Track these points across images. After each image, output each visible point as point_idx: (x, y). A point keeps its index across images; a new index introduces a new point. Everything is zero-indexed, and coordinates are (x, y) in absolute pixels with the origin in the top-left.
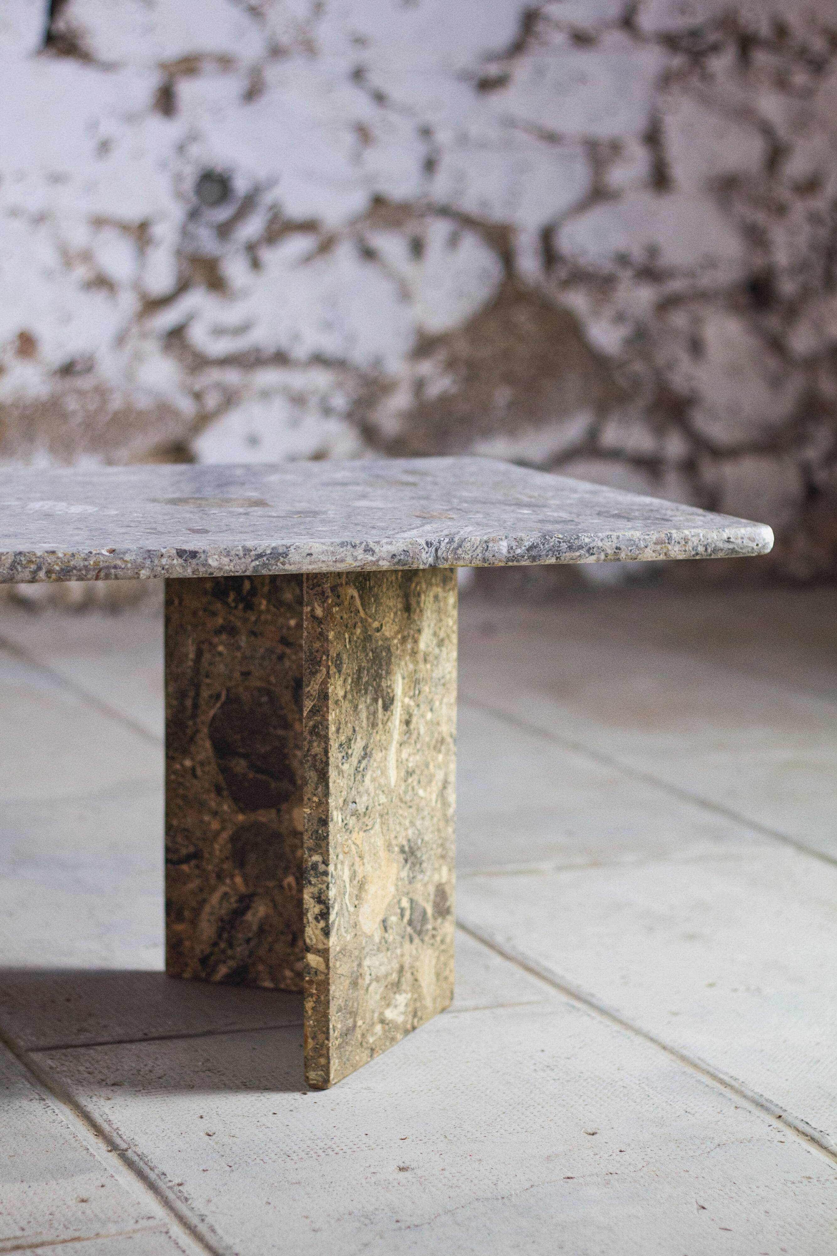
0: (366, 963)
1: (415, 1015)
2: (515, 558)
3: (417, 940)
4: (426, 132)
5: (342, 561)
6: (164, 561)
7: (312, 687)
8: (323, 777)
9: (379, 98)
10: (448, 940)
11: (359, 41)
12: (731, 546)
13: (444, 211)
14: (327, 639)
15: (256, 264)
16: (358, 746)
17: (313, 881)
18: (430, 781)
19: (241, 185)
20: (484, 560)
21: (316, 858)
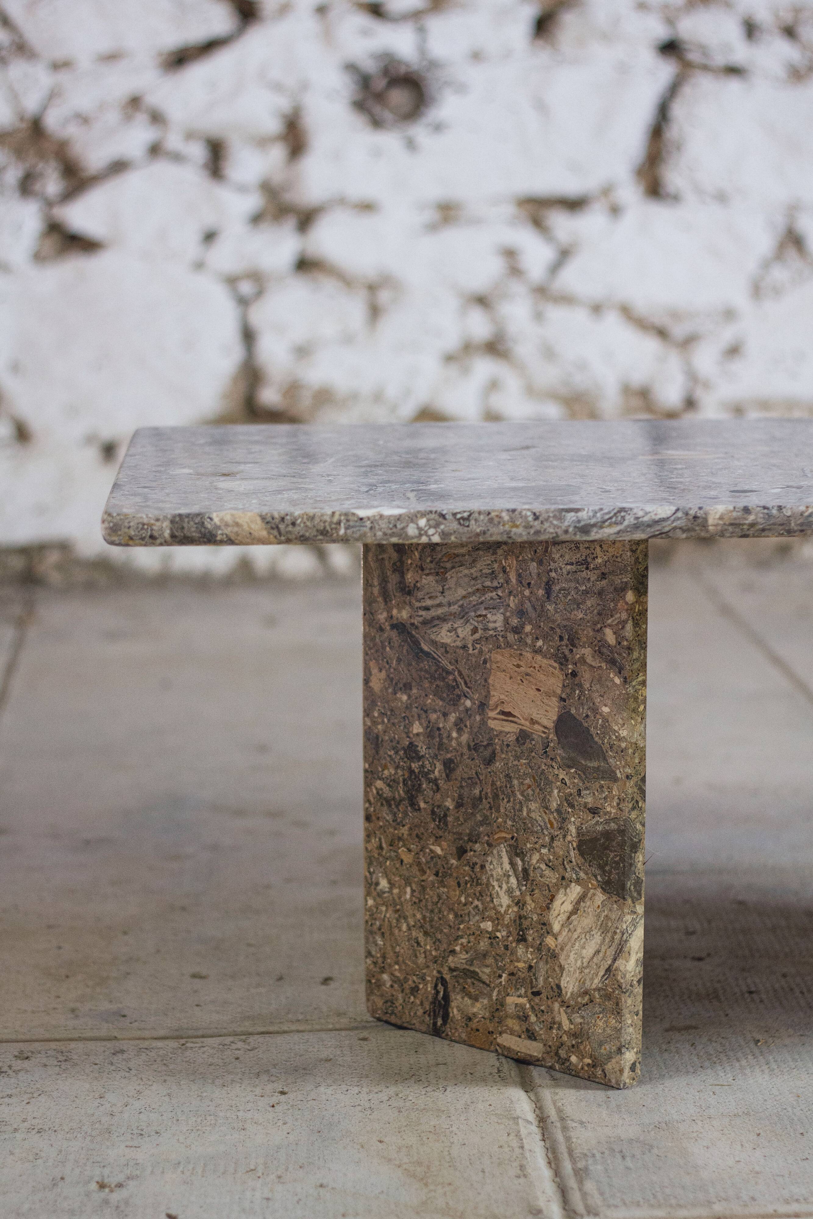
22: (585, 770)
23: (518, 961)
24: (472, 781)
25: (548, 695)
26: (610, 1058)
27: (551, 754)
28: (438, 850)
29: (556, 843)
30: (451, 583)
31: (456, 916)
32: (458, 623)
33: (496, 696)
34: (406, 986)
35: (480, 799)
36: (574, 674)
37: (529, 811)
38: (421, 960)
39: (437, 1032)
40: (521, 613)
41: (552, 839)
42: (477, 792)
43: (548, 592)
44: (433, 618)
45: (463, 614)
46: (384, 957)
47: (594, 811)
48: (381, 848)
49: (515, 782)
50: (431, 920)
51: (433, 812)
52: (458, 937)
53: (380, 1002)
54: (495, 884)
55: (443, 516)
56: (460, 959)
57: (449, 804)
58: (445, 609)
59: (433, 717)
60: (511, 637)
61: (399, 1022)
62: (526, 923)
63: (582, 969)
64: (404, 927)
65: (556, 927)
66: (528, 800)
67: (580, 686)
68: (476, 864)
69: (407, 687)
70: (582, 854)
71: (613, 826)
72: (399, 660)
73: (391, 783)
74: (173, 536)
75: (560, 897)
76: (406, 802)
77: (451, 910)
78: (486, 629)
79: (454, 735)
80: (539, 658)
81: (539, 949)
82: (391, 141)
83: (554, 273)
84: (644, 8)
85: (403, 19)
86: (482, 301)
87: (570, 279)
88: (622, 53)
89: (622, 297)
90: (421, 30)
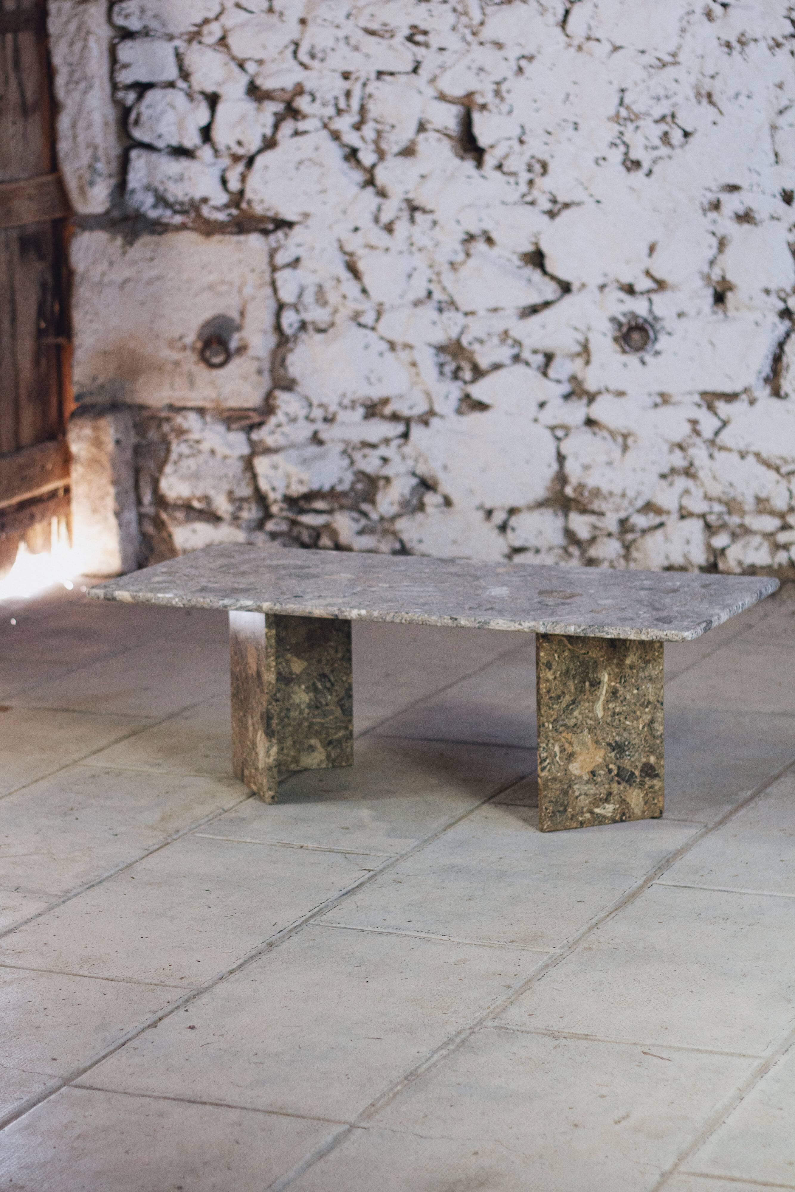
0: (576, 787)
1: (624, 814)
2: (577, 633)
3: (624, 784)
5: (510, 627)
6: (445, 621)
10: (657, 788)
12: (667, 638)
18: (637, 719)
20: (565, 632)
23: (253, 756)
24: (246, 690)
28: (242, 714)
31: (244, 739)
34: (238, 764)
35: (247, 697)
37: (254, 703)
38: (240, 754)
39: (242, 781)
41: (257, 713)
42: (246, 694)
48: (234, 712)
49: (252, 692)
50: (241, 740)
51: (241, 700)
52: (245, 747)
54: (249, 728)
56: (245, 755)
57: (243, 698)
61: (237, 779)
62: (254, 743)
63: (261, 761)
64: (237, 742)
65: (258, 745)
66: (253, 698)
68: (247, 720)
70: (260, 719)
73: (235, 688)
75: (258, 734)
76: (237, 696)
77: (243, 736)
81: (256, 753)
82: (632, 359)
83: (717, 433)
84: (767, 292)
85: (642, 293)
86: (681, 447)
87: (725, 438)
88: (757, 316)
89: (754, 448)
90: (650, 300)
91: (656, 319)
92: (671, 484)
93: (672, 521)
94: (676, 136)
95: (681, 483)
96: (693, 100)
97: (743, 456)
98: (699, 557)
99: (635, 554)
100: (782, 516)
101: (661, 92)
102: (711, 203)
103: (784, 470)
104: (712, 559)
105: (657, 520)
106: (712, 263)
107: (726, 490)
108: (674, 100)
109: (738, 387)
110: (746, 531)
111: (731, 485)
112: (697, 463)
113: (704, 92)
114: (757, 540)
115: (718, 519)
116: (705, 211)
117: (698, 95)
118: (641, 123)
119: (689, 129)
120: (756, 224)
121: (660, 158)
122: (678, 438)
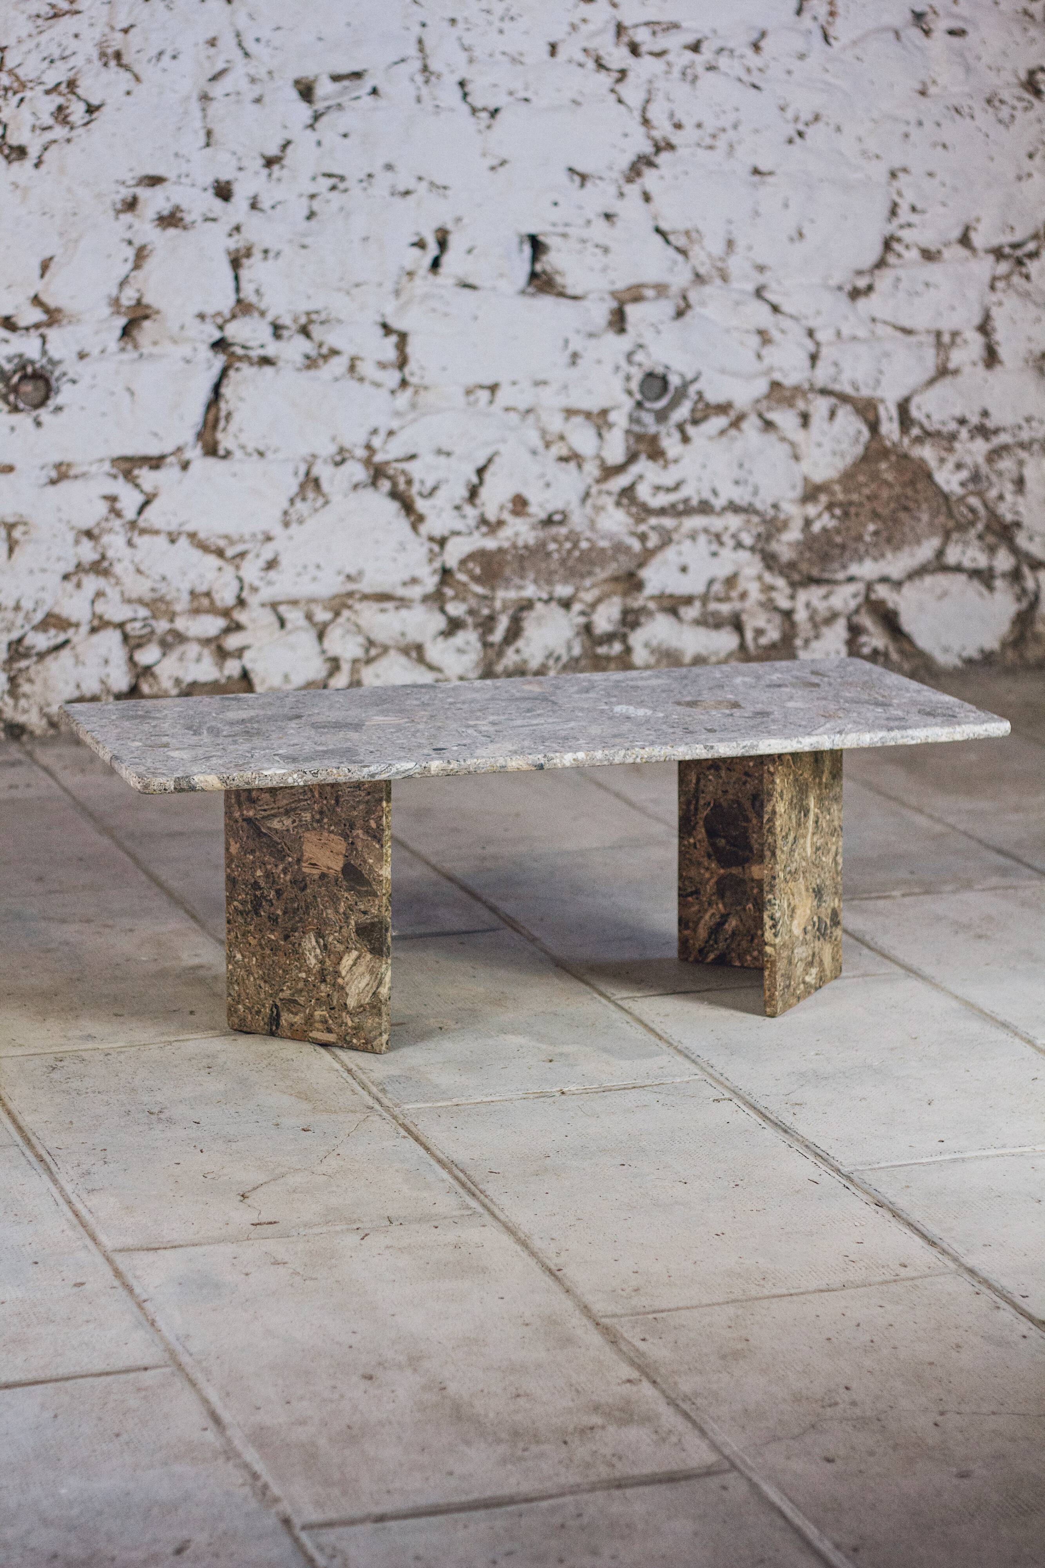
0: (796, 951)
1: (821, 980)
3: (822, 939)
4: (811, 333)
5: (786, 749)
6: (698, 751)
7: (768, 808)
8: (774, 854)
9: (775, 309)
10: (838, 939)
11: (761, 269)
13: (824, 392)
14: (775, 783)
15: (686, 439)
16: (791, 838)
17: (769, 908)
18: (828, 853)
19: (674, 381)
21: (770, 896)
22: (359, 892)
23: (321, 992)
24: (292, 900)
25: (338, 854)
26: (375, 1038)
27: (340, 884)
28: (273, 937)
29: (343, 930)
30: (280, 797)
31: (284, 971)
32: (284, 818)
33: (307, 855)
34: (253, 1011)
35: (298, 909)
36: (352, 843)
37: (327, 914)
38: (262, 996)
39: (272, 1034)
40: (321, 813)
41: (341, 928)
42: (296, 905)
43: (337, 801)
44: (269, 815)
45: (287, 813)
46: (239, 996)
47: (365, 913)
48: (237, 937)
49: (319, 899)
50: (269, 974)
51: (269, 917)
52: (285, 982)
53: (237, 1021)
54: (307, 953)
55: (305, 773)
56: (286, 994)
57: (279, 912)
58: (276, 811)
59: (269, 867)
60: (315, 825)
61: (249, 1030)
62: (325, 972)
63: (359, 994)
64: (252, 979)
65: (344, 973)
66: (326, 908)
67: (356, 849)
68: (295, 943)
69: (253, 852)
70: (358, 935)
71: (376, 920)
72: (248, 837)
73: (243, 903)
74: (175, 788)
75: (346, 958)
76: (253, 913)
77: (280, 968)
78: (301, 821)
79: (282, 876)
80: (332, 835)
81: (334, 985)
82: (24, 420)
83: (140, 512)
84: (202, 317)
85: (27, 329)
86: (89, 534)
87: (152, 516)
88: (185, 350)
89: (190, 527)
90: (43, 337)
91: (53, 363)
92: (79, 585)
93: (78, 636)
94: (77, 111)
95: (91, 583)
96: (98, 64)
97: (173, 539)
98: (121, 681)
99: (26, 688)
100: (226, 613)
101: (56, 53)
102: (124, 201)
103: (230, 552)
104: (134, 681)
105: (62, 638)
106: (123, 283)
107: (157, 586)
108: (72, 62)
109: (167, 447)
110: (180, 638)
111: (164, 578)
112: (110, 554)
113: (110, 51)
114: (193, 649)
115: (144, 626)
116: (118, 212)
117: (103, 55)
118: (28, 94)
119: (95, 102)
120: (185, 228)
121: (55, 141)
122: (87, 523)
